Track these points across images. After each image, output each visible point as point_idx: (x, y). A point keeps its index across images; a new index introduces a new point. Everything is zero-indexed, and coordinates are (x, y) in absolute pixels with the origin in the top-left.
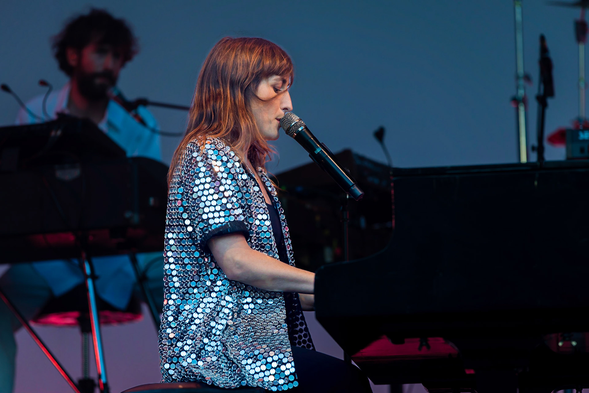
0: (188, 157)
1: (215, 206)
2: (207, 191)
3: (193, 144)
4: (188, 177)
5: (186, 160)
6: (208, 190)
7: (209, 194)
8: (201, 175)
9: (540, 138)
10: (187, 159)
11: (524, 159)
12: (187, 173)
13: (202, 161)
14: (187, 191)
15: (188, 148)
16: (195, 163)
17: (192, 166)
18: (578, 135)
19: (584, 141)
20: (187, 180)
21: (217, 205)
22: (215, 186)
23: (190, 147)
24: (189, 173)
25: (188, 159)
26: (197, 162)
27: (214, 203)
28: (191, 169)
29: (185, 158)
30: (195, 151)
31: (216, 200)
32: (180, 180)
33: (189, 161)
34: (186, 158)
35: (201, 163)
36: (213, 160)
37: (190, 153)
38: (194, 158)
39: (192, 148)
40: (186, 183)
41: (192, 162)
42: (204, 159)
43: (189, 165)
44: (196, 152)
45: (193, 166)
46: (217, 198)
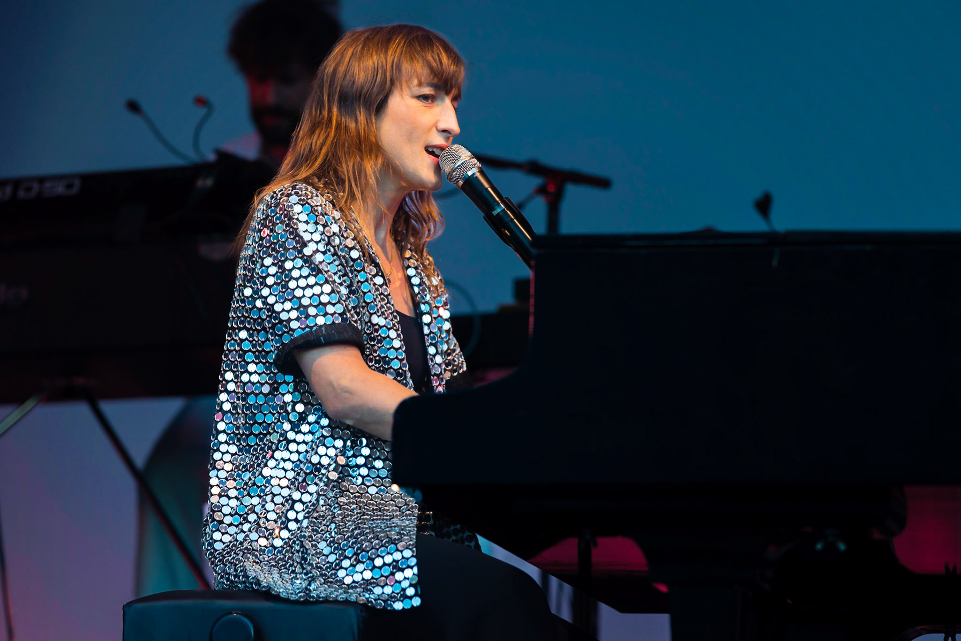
36: (301, 222)
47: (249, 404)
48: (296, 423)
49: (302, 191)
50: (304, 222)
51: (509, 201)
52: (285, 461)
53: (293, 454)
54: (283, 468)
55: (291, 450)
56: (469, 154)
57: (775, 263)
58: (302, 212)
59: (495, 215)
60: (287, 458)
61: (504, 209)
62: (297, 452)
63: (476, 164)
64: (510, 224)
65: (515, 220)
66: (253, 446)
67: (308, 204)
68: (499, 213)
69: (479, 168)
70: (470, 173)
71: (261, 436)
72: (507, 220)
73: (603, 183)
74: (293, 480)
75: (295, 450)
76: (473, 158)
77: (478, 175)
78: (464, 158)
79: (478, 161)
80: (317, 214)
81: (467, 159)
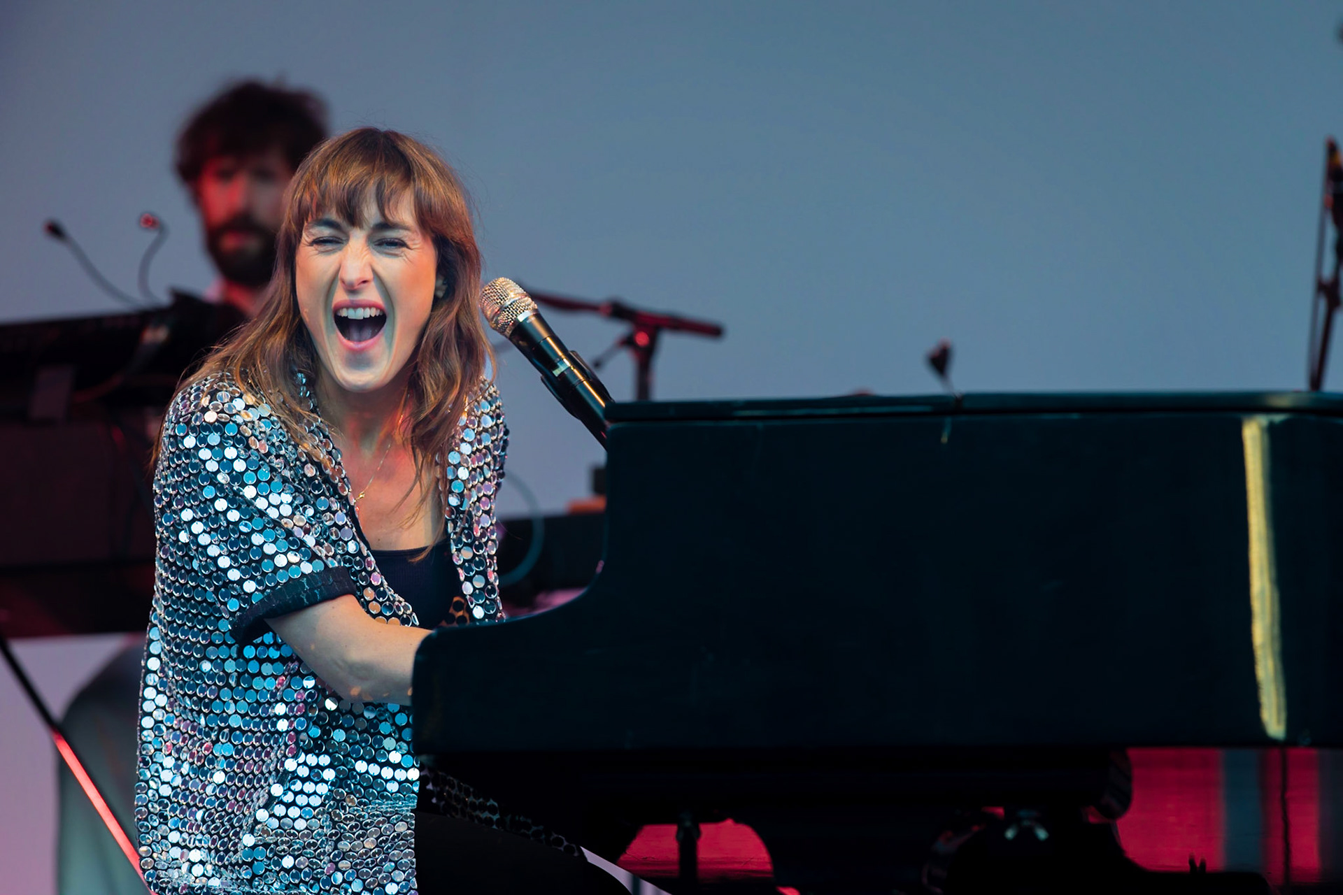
51: (577, 355)
56: (520, 290)
57: (945, 439)
59: (557, 375)
61: (570, 368)
63: (530, 305)
64: (578, 387)
65: (585, 382)
68: (562, 374)
69: (535, 310)
70: (521, 318)
72: (575, 382)
73: (713, 331)
76: (526, 296)
77: (533, 319)
78: (513, 296)
79: (533, 300)
81: (517, 299)
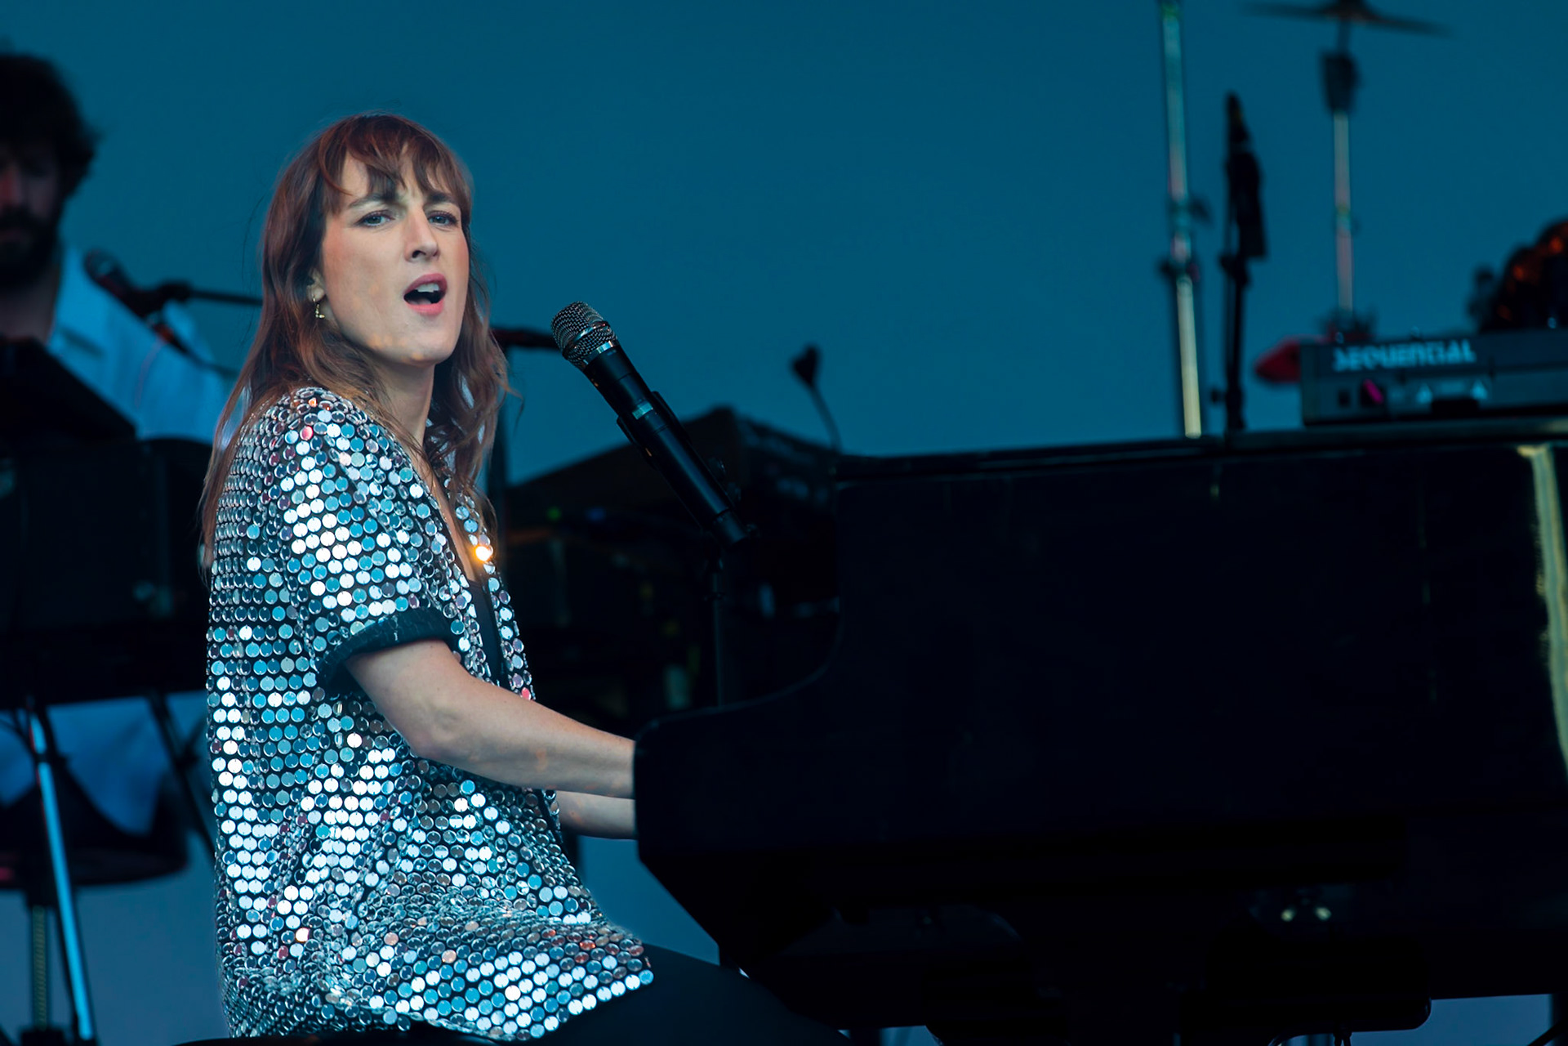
0: (270, 444)
1: (354, 573)
2: (330, 534)
3: (281, 408)
4: (275, 497)
5: (266, 451)
6: (333, 530)
7: (337, 542)
8: (312, 491)
9: (1233, 370)
10: (268, 447)
11: (1194, 428)
12: (272, 485)
13: (311, 453)
14: (274, 533)
15: (267, 420)
16: (293, 459)
17: (284, 469)
18: (1332, 359)
19: (1348, 373)
20: (272, 504)
21: (359, 569)
22: (352, 521)
23: (273, 417)
24: (275, 487)
25: (271, 448)
26: (299, 458)
27: (351, 565)
28: (282, 476)
29: (261, 445)
30: (290, 427)
31: (357, 557)
32: (251, 505)
33: (274, 454)
34: (264, 446)
35: (310, 459)
36: (340, 451)
37: (275, 433)
38: (289, 448)
39: (280, 419)
40: (270, 512)
41: (285, 457)
42: (318, 448)
43: (275, 464)
44: (294, 430)
45: (288, 468)
46: (358, 552)
47: (271, 741)
48: (351, 764)
49: (333, 403)
50: (346, 451)
52: (342, 826)
53: (353, 815)
54: (341, 839)
55: (349, 809)
58: (340, 436)
59: (634, 418)
60: (344, 822)
62: (359, 810)
66: (285, 807)
67: (350, 422)
71: (297, 789)
74: (360, 857)
75: (355, 808)
80: (364, 437)
